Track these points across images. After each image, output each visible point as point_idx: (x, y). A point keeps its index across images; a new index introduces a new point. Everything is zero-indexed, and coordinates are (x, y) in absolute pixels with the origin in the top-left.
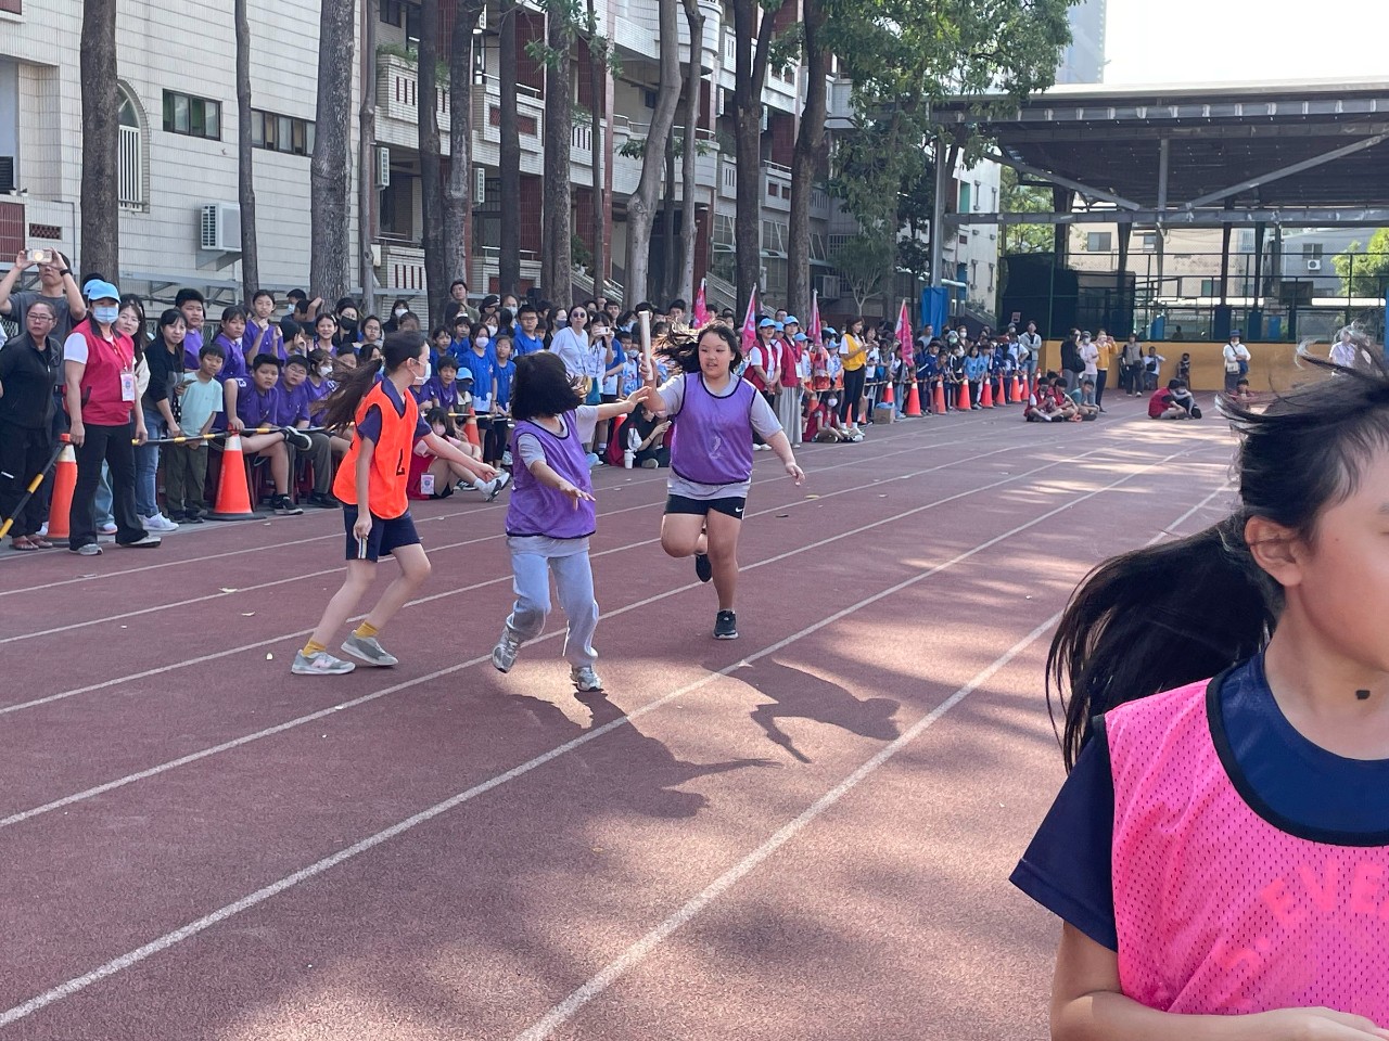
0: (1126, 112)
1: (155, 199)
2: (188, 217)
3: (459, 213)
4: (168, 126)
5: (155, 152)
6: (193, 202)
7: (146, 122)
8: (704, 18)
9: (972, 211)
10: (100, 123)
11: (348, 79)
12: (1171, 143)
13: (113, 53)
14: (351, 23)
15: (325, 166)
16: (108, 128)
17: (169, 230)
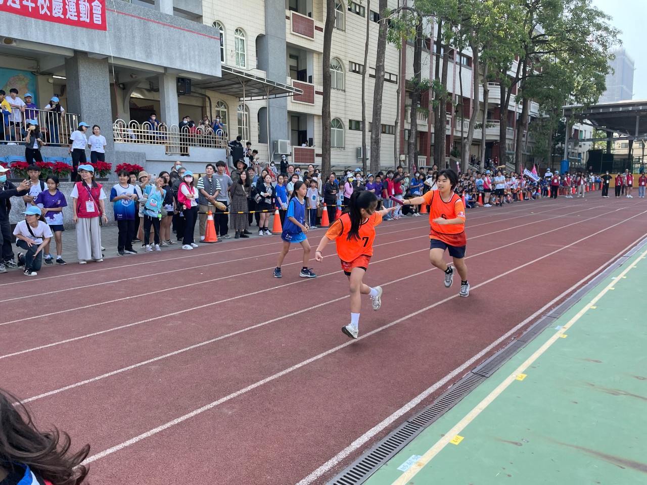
0: (625, 109)
1: (346, 146)
2: (355, 151)
3: (413, 146)
4: (350, 128)
5: (347, 135)
6: (356, 146)
7: (345, 128)
8: (489, 90)
9: (583, 138)
10: (326, 128)
11: (380, 114)
12: (641, 117)
13: (329, 111)
14: (381, 99)
15: (374, 136)
16: (328, 130)
17: (350, 154)
